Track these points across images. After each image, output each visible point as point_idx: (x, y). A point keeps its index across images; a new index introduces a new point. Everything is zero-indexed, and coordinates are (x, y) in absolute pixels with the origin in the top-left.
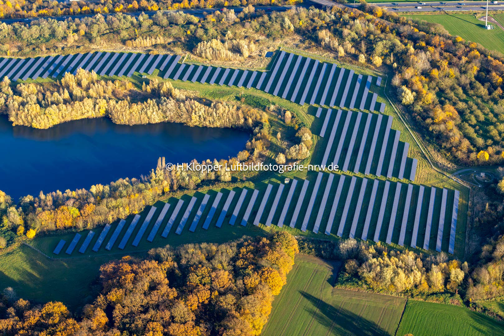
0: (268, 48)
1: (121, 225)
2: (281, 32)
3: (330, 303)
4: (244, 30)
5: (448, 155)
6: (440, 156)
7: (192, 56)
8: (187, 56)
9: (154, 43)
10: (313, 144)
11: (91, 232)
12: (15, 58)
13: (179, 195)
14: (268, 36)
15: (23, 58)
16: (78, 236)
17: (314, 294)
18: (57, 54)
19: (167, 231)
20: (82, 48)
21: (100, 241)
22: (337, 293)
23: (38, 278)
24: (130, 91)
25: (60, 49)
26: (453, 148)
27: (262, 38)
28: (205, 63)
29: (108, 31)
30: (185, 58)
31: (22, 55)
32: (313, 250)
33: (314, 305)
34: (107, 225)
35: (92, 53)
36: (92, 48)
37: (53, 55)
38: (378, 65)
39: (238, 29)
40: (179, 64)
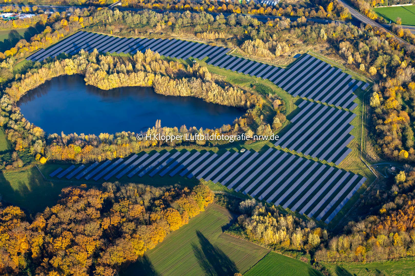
0: (299, 51)
1: (105, 164)
2: (316, 40)
3: (212, 243)
4: (289, 35)
5: (378, 150)
6: (372, 150)
7: (240, 50)
8: (235, 49)
9: (217, 37)
10: (281, 127)
11: (83, 165)
12: (115, 36)
13: (160, 149)
14: (304, 42)
15: (120, 37)
16: (74, 166)
17: (205, 235)
18: (145, 37)
19: (134, 173)
20: (164, 34)
21: (84, 173)
22: (223, 237)
23: (29, 191)
24: (179, 70)
25: (148, 33)
26: (384, 145)
27: (300, 43)
28: (245, 56)
29: (189, 25)
30: (233, 51)
31: (120, 35)
32: (226, 203)
33: (200, 243)
34: (97, 162)
35: (170, 39)
36: (172, 35)
37: (142, 37)
38: (373, 74)
39: (285, 34)
40: (226, 55)
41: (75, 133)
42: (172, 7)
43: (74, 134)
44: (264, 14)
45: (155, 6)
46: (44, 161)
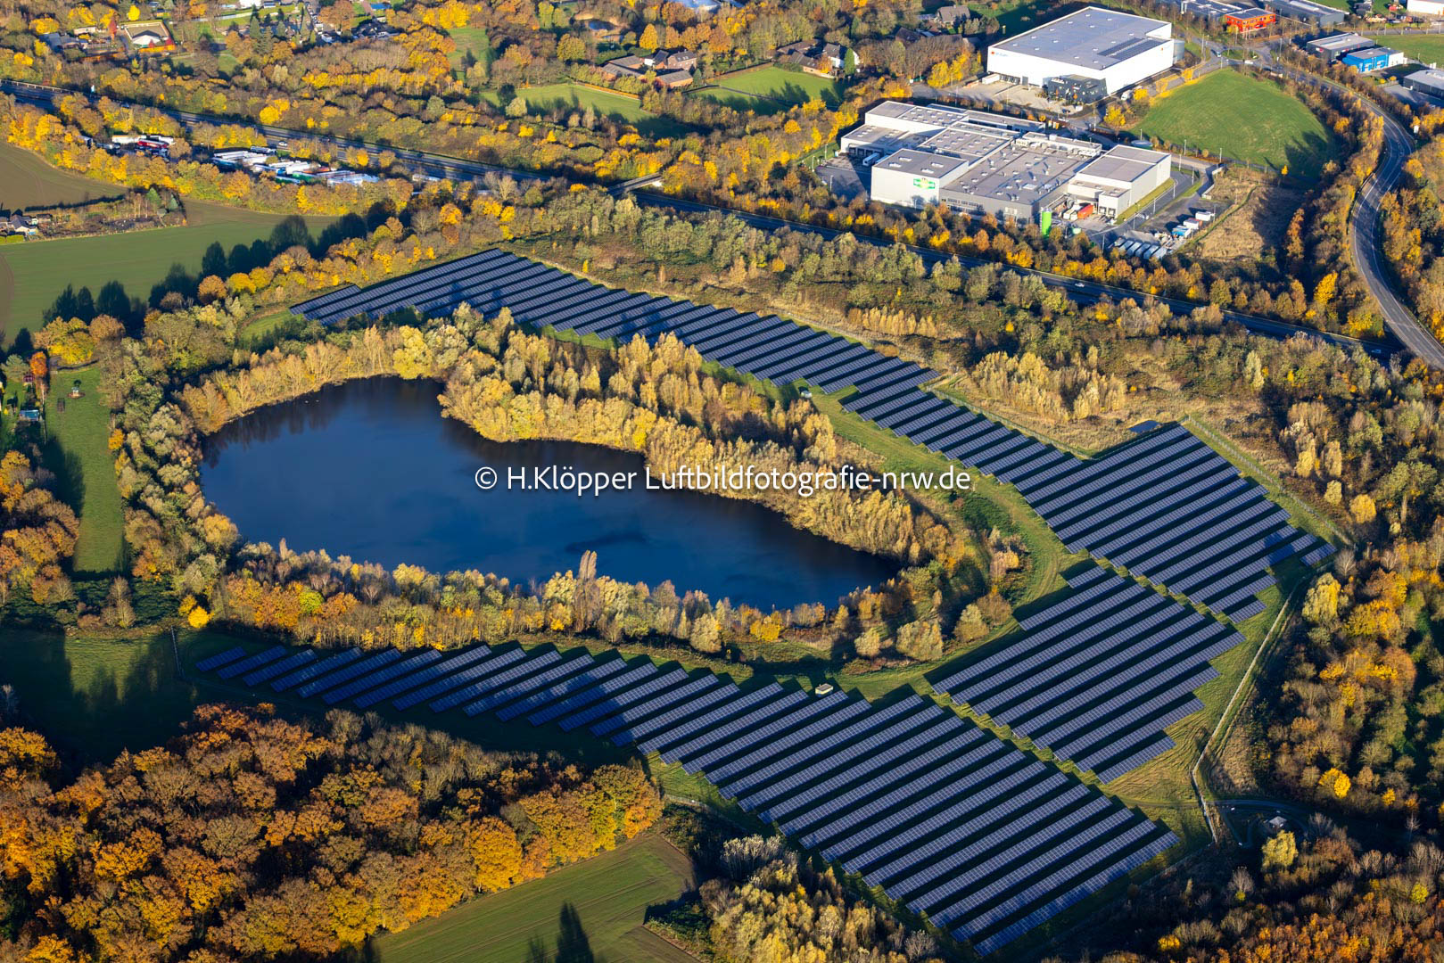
0: (1159, 412)
1: (381, 659)
2: (1225, 385)
3: (596, 949)
4: (1148, 356)
5: (1262, 757)
6: (1243, 754)
7: (967, 381)
8: (954, 377)
9: (911, 331)
10: (984, 638)
11: (309, 652)
12: (594, 280)
13: (570, 643)
14: (1187, 385)
15: (609, 286)
16: (283, 651)
17: (586, 923)
18: (684, 298)
19: (453, 700)
20: (744, 297)
21: (305, 675)
22: (639, 937)
24: (748, 415)
25: (699, 287)
26: (1285, 745)
27: (1171, 385)
28: (976, 403)
29: (839, 278)
30: (945, 382)
31: (610, 280)
33: (560, 943)
34: (356, 650)
35: (760, 314)
36: (772, 304)
37: (677, 296)
38: (1360, 520)
39: (1135, 351)
40: (916, 389)
41: (323, 552)
42: (816, 216)
43: (317, 552)
44: (1103, 279)
45: (765, 207)
46: (199, 619)
